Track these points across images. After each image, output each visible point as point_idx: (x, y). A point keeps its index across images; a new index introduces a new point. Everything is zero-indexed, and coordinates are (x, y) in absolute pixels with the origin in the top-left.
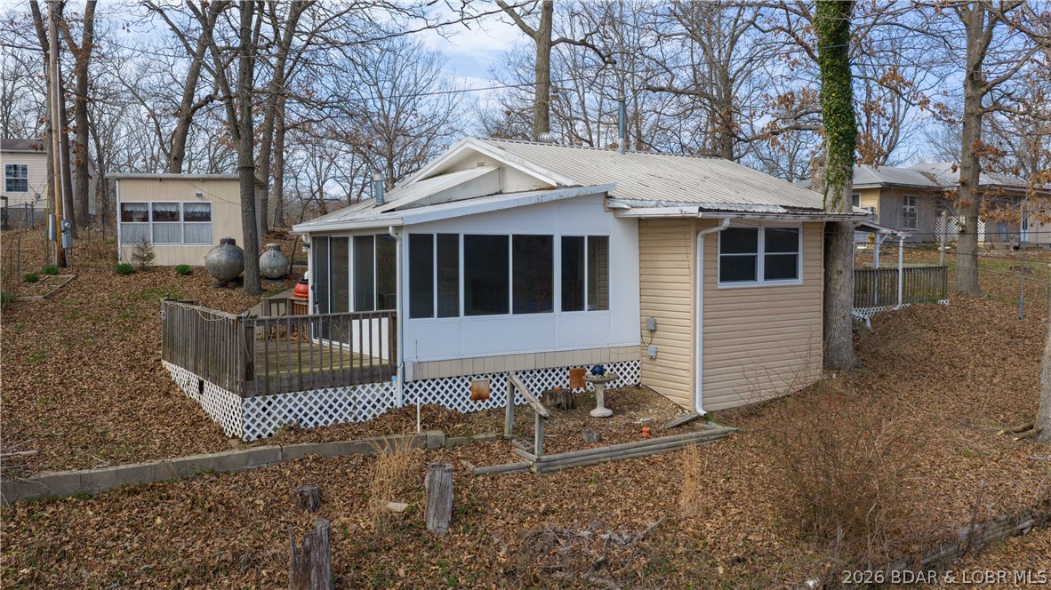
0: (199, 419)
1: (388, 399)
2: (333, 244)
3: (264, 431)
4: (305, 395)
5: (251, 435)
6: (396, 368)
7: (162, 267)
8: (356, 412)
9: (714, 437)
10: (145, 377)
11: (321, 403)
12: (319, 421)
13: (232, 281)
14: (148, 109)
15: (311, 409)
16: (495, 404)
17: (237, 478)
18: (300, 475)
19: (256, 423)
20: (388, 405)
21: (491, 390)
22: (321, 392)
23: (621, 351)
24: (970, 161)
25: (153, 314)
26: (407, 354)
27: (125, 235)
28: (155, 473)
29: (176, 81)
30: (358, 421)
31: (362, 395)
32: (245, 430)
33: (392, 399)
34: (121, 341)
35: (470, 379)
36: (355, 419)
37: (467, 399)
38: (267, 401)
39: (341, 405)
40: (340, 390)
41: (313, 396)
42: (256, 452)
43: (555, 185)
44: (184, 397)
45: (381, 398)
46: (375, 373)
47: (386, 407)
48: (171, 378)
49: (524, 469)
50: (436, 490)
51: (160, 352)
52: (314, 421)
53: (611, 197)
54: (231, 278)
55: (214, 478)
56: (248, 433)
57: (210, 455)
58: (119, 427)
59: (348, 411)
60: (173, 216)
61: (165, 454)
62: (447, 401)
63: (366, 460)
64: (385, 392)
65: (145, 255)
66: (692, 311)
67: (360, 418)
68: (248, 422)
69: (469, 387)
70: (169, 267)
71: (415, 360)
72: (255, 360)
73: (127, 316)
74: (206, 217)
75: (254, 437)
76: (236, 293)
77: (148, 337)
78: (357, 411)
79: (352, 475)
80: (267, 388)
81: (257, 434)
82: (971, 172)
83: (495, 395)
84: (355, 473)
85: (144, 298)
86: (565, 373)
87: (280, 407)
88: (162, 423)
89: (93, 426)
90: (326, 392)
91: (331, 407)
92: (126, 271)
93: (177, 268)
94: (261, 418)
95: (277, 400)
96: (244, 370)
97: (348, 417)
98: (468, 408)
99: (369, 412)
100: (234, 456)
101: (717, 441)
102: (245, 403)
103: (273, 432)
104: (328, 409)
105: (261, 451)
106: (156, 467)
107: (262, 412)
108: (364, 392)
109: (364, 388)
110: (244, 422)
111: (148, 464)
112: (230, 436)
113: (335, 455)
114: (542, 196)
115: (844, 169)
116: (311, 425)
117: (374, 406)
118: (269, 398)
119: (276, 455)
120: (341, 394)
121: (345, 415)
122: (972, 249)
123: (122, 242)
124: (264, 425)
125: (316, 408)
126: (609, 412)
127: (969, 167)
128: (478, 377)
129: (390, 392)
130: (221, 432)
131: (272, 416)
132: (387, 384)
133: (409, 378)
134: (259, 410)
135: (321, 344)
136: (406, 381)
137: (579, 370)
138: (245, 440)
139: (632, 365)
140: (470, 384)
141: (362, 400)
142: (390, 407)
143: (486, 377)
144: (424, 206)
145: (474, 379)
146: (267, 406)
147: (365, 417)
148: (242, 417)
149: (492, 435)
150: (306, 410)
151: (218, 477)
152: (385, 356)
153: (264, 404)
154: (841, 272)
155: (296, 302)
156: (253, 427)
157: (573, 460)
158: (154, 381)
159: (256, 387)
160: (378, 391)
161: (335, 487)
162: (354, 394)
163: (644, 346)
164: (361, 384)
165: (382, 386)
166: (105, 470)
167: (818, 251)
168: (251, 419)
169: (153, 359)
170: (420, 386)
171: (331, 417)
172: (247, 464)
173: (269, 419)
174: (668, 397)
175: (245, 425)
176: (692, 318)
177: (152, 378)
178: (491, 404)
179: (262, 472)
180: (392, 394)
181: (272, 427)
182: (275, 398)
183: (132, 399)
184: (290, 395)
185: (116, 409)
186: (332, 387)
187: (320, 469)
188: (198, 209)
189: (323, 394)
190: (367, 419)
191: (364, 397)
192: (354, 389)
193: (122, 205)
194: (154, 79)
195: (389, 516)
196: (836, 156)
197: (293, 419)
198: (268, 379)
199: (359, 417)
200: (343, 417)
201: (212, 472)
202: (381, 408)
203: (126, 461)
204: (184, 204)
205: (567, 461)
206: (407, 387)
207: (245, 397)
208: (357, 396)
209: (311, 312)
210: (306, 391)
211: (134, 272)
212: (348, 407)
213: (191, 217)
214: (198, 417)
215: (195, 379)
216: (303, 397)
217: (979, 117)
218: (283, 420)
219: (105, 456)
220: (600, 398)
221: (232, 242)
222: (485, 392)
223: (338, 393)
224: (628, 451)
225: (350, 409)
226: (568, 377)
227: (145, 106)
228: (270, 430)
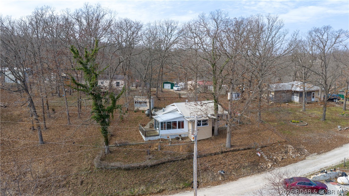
0: (142, 138)
17: (144, 145)
46: (158, 135)
53: (184, 116)
63: (155, 144)
71: (161, 134)
87: (148, 138)
98: (166, 139)
100: (144, 142)
111: (137, 143)
119: (148, 143)
125: (152, 138)
139: (187, 134)
144: (162, 119)
149: (167, 142)
156: (146, 140)
159: (146, 136)
187: (151, 144)
195: (155, 149)
202: (157, 139)
206: (160, 137)
208: (155, 137)
215: (142, 134)
220: (180, 138)
222: (169, 137)
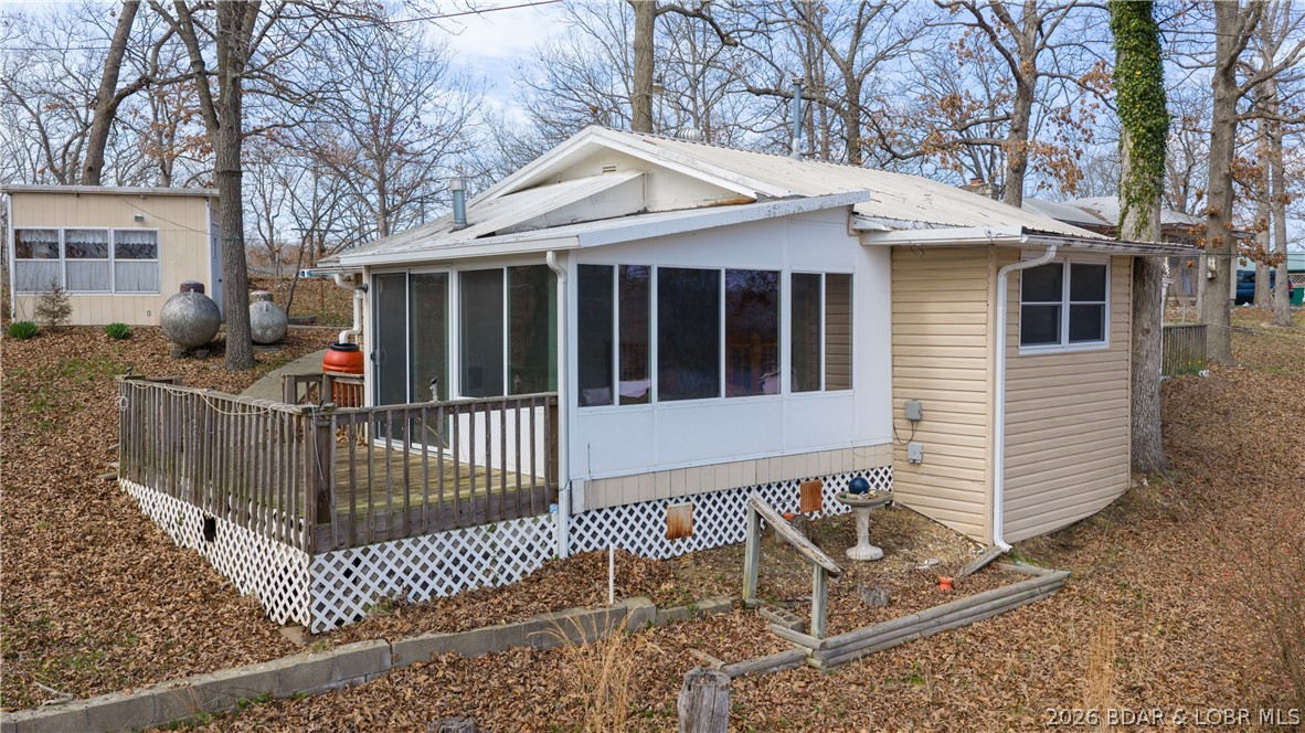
0: (213, 589)
1: (544, 544)
2: (414, 284)
3: (348, 611)
4: (415, 544)
5: (326, 621)
6: (557, 491)
7: (80, 327)
8: (496, 569)
9: (1046, 588)
10: (94, 510)
11: (441, 556)
12: (437, 588)
13: (202, 347)
14: (31, 111)
15: (424, 568)
16: (700, 543)
17: (316, 709)
18: (430, 696)
19: (334, 599)
20: (544, 554)
21: (694, 521)
22: (440, 537)
23: (869, 452)
24: (1222, 185)
25: (86, 400)
26: (573, 468)
27: (21, 280)
28: (162, 709)
29: (70, 74)
30: (499, 585)
31: (504, 540)
32: (316, 613)
33: (551, 544)
34: (41, 446)
35: (665, 505)
36: (495, 580)
37: (662, 537)
38: (353, 558)
39: (471, 559)
40: (470, 531)
41: (429, 545)
42: (347, 656)
43: (755, 196)
44: (172, 547)
45: (533, 543)
46: (524, 500)
47: (541, 558)
48: (140, 510)
49: (797, 661)
50: (704, 721)
51: (115, 465)
52: (429, 589)
53: (857, 213)
54: (202, 344)
55: (274, 712)
56: (321, 616)
57: (262, 668)
58: (68, 609)
59: (483, 568)
60: (100, 250)
61: (171, 667)
62: (633, 544)
63: (537, 660)
64: (540, 533)
65: (56, 309)
66: (990, 391)
67: (502, 579)
68: (320, 597)
69: (663, 517)
70: (92, 327)
71: (587, 478)
72: (333, 485)
73: (42, 404)
74: (148, 251)
75: (330, 625)
76: (213, 365)
77: (87, 439)
78: (498, 566)
79: (520, 690)
80: (355, 535)
81: (335, 619)
82: (1224, 199)
83: (700, 528)
84: (524, 685)
85: (64, 374)
86: (794, 490)
87: (374, 568)
88: (145, 597)
89: (18, 609)
90: (448, 537)
91: (456, 562)
92: (26, 332)
93: (107, 329)
94: (343, 588)
95: (370, 555)
96: (314, 504)
97: (483, 578)
98: (662, 552)
99: (516, 567)
100: (307, 665)
101: (1052, 594)
102: (315, 564)
103: (363, 614)
104: (452, 567)
105: (355, 654)
106: (162, 698)
107: (344, 579)
108: (508, 534)
109: (507, 526)
110: (313, 598)
111: (146, 693)
112: (282, 622)
113: (482, 652)
114: (774, 208)
115: (1153, 181)
116: (425, 595)
117: (523, 558)
118: (357, 552)
119: (381, 660)
120: (473, 539)
121: (479, 575)
122: (1224, 303)
123: (16, 290)
124: (348, 601)
125: (433, 566)
126: (877, 552)
127: (1221, 193)
128: (677, 501)
129: (547, 532)
130: (261, 614)
131: (361, 585)
132: (542, 519)
133: (578, 509)
134: (339, 575)
135: (389, 448)
136: (574, 512)
137: (813, 484)
138: (314, 631)
139: (882, 473)
140: (665, 512)
141: (505, 548)
142: (548, 557)
143: (688, 500)
144: (538, 228)
145: (671, 504)
146: (352, 568)
147: (510, 577)
148: (309, 589)
149: (725, 601)
150: (416, 569)
151: (280, 707)
152: (540, 473)
153: (348, 564)
154: (1148, 331)
155: (338, 380)
156: (329, 605)
157: (870, 641)
158: (112, 517)
159: (335, 533)
160: (529, 530)
161: (497, 715)
162: (493, 537)
163: (899, 444)
164: (503, 520)
165: (535, 522)
166: (64, 710)
167: (1126, 299)
168: (325, 591)
169: (102, 477)
170: (593, 519)
171: (456, 579)
172: (329, 679)
173: (356, 590)
174: (943, 522)
175: (316, 603)
176: (990, 400)
177: (107, 512)
178: (695, 544)
179: (359, 694)
180: (550, 536)
181: (361, 604)
182: (365, 552)
183: (79, 550)
184: (391, 546)
185: (55, 573)
186: (458, 528)
187: (463, 682)
188: (136, 240)
189: (444, 542)
190: (514, 580)
191: (508, 542)
192: (493, 530)
193: (17, 232)
194: (40, 70)
196: (1141, 162)
197: (396, 587)
198: (354, 517)
199: (500, 577)
200: (476, 579)
201: (271, 701)
202: (534, 559)
203: (99, 685)
204: (116, 231)
205: (862, 643)
206: (574, 523)
207: (316, 553)
208: (497, 541)
209: (368, 402)
210: (416, 536)
211: (39, 335)
212: (482, 561)
213: (125, 251)
214: (211, 584)
215: (194, 516)
216: (412, 547)
217: (1233, 126)
218: (379, 591)
219: (56, 676)
220: (865, 530)
221: (199, 288)
222: (686, 525)
223: (467, 537)
224: (941, 619)
225: (486, 564)
226: (798, 496)
227: (26, 107)
228: (358, 609)
